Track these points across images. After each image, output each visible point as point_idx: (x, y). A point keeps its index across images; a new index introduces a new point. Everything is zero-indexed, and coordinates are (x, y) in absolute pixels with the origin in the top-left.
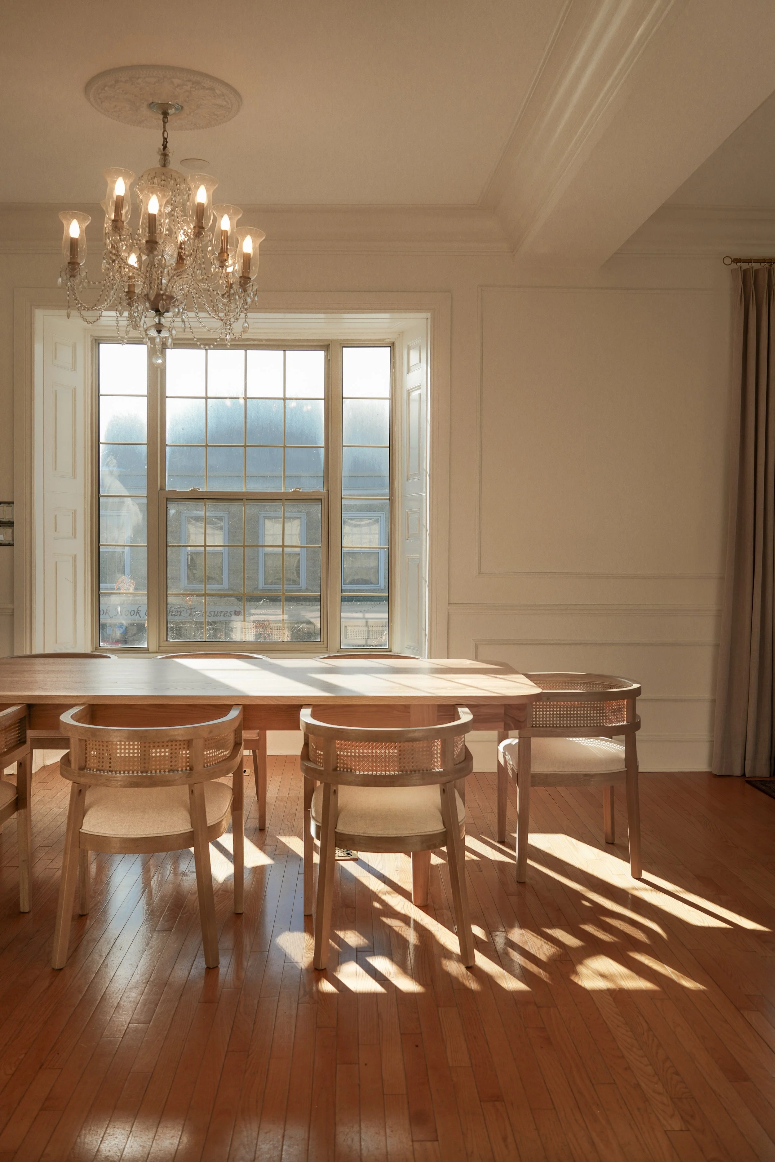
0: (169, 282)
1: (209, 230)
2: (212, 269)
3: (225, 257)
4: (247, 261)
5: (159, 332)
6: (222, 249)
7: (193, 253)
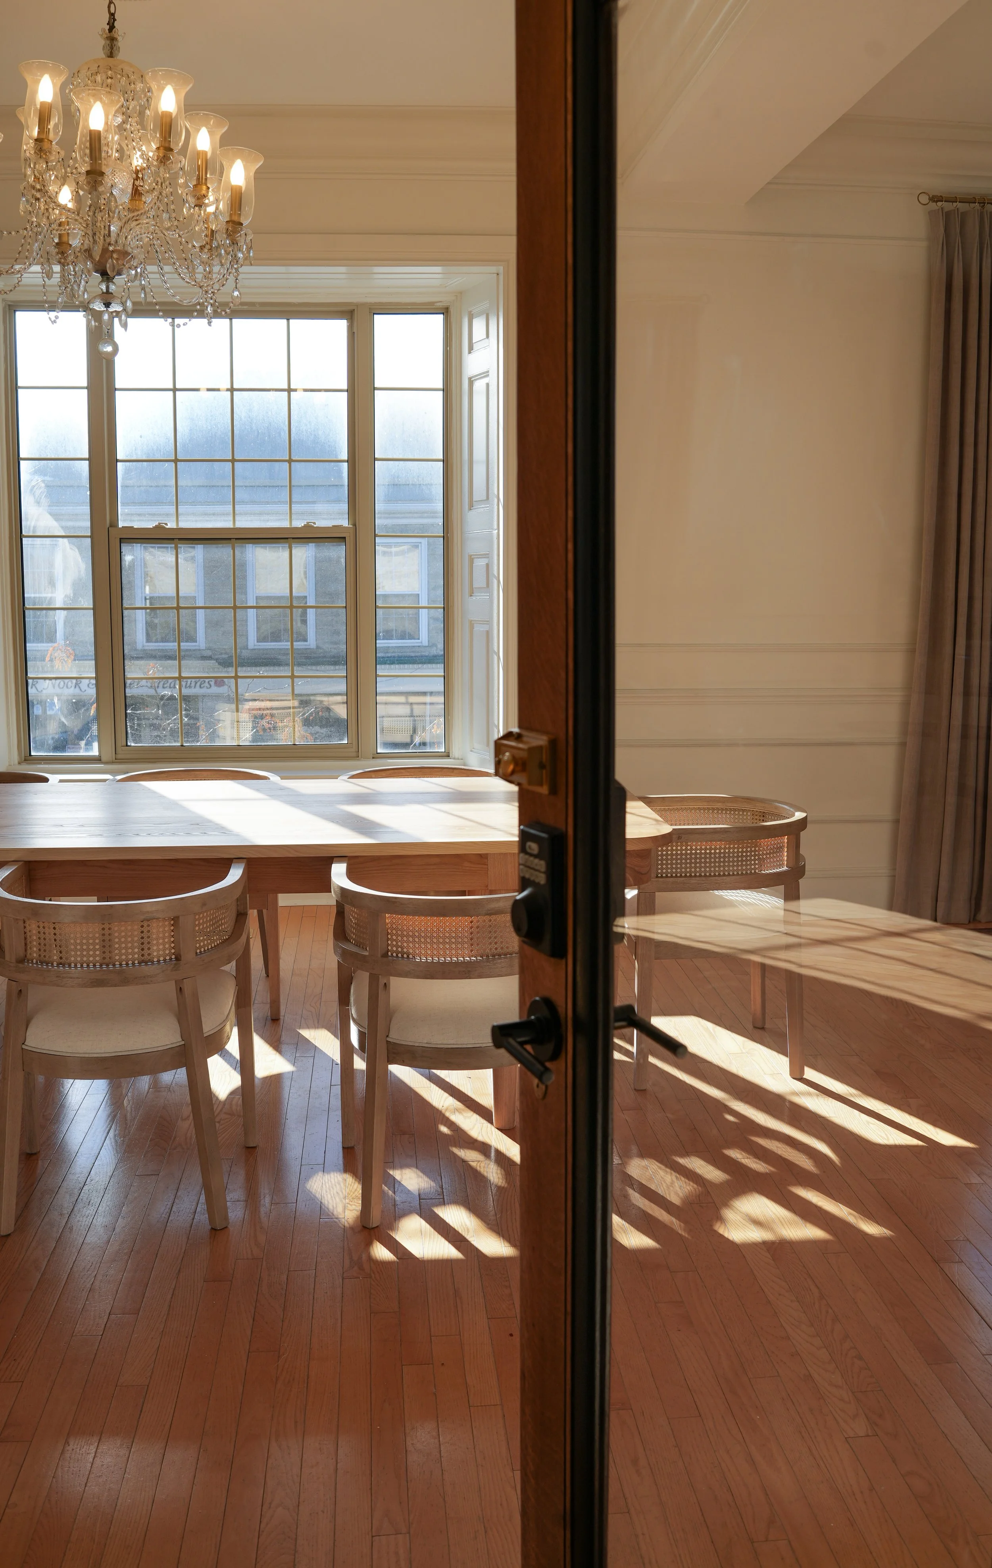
0: (121, 231)
1: (179, 153)
2: (184, 210)
3: (204, 192)
4: (237, 200)
5: (107, 305)
6: (198, 179)
7: (156, 187)
